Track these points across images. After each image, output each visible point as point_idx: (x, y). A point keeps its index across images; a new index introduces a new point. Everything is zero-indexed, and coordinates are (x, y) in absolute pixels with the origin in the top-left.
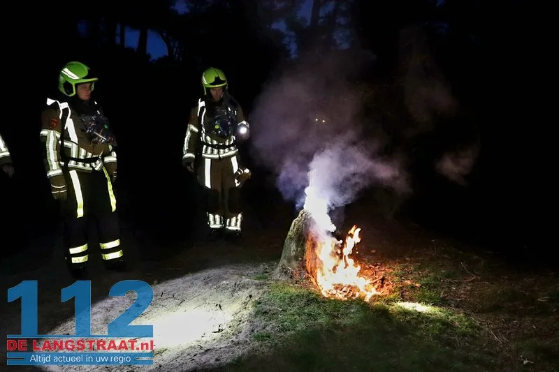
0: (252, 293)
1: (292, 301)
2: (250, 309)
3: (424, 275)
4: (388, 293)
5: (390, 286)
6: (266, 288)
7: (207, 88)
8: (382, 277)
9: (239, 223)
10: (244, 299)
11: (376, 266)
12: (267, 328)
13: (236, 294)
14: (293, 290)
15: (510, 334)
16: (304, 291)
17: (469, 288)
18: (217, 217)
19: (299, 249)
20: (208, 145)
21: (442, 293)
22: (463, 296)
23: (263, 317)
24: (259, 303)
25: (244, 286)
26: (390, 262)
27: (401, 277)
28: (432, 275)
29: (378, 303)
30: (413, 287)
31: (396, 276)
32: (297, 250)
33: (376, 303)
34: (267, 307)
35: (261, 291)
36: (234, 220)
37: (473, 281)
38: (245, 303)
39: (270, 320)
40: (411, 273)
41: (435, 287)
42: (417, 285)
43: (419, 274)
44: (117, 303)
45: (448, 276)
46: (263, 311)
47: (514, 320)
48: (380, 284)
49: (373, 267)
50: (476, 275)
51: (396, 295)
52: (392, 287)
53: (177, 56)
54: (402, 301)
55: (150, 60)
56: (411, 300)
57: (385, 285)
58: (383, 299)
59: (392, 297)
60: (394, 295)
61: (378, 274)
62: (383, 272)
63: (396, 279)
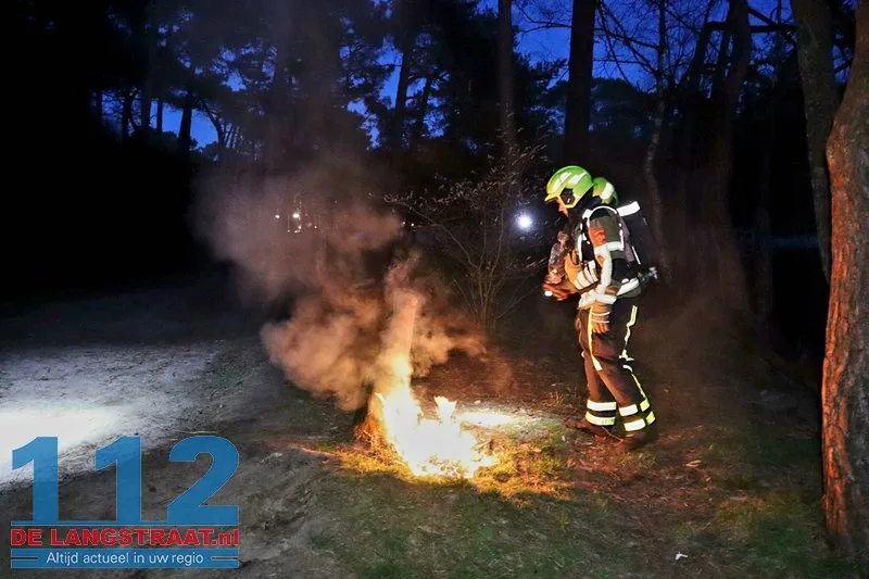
3: (546, 435)
4: (499, 463)
5: (502, 454)
8: (490, 440)
15: (657, 516)
22: (595, 463)
27: (515, 438)
28: (555, 434)
29: (486, 478)
30: (532, 455)
31: (509, 439)
40: (529, 433)
41: (559, 452)
47: (662, 495)
48: (488, 450)
51: (510, 467)
52: (505, 455)
53: (229, 142)
54: (518, 475)
55: (197, 148)
56: (530, 472)
57: (494, 451)
58: (492, 472)
59: (504, 468)
60: (508, 465)
61: (484, 435)
62: (491, 433)
63: (508, 442)
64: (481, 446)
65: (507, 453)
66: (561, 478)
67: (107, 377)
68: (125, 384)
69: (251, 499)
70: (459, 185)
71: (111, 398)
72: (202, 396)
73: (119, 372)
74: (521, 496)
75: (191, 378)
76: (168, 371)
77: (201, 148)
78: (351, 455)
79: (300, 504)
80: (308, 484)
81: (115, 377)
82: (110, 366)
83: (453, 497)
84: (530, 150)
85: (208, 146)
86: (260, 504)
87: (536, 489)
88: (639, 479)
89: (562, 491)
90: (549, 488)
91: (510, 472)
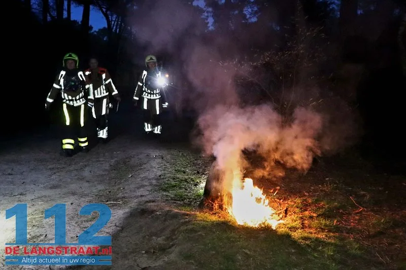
3: (320, 207)
4: (291, 222)
5: (293, 216)
8: (285, 209)
11: (280, 200)
12: (193, 250)
14: (214, 219)
15: (392, 255)
17: (357, 217)
18: (149, 125)
21: (335, 222)
22: (352, 224)
26: (292, 196)
27: (301, 208)
28: (327, 206)
29: (283, 229)
30: (311, 217)
31: (297, 208)
33: (281, 230)
36: (156, 128)
37: (361, 212)
40: (310, 205)
41: (329, 217)
42: (314, 215)
43: (315, 206)
45: (340, 208)
47: (396, 244)
48: (284, 214)
49: (278, 200)
50: (363, 207)
51: (297, 224)
52: (294, 217)
53: (115, 28)
54: (302, 228)
55: (93, 31)
56: (310, 227)
57: (288, 215)
58: (287, 226)
59: (294, 224)
60: (296, 223)
61: (282, 206)
62: (287, 205)
63: (297, 210)
64: (280, 212)
65: (296, 216)
66: (329, 231)
67: (49, 173)
68: (61, 178)
69: (144, 237)
70: (267, 54)
71: (53, 185)
72: (109, 183)
73: (56, 171)
74: (305, 238)
75: (101, 173)
76: (87, 169)
77: (95, 31)
78: (202, 214)
79: (172, 240)
80: (177, 228)
81: (55, 173)
82: (50, 166)
83: (263, 235)
84: (313, 30)
85: (100, 30)
86: (149, 240)
87: (313, 236)
88: (381, 233)
89: (330, 238)
90: (321, 236)
91: (298, 226)
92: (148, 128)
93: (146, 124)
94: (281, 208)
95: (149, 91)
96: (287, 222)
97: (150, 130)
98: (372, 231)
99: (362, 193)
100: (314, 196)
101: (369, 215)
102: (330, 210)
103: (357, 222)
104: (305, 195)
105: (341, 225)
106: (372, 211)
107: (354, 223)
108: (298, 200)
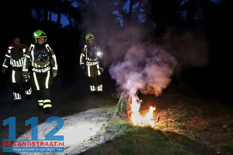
0: (105, 124)
1: (121, 127)
2: (104, 130)
3: (176, 116)
4: (161, 124)
5: (162, 121)
6: (110, 121)
7: (87, 40)
8: (158, 117)
9: (101, 88)
10: (101, 126)
11: (156, 113)
12: (111, 138)
13: (98, 124)
14: (122, 122)
15: (211, 141)
16: (126, 123)
17: (194, 122)
18: (93, 87)
19: (124, 105)
20: (88, 61)
21: (183, 124)
23: (109, 134)
24: (108, 128)
25: (101, 121)
26: (162, 111)
27: (166, 117)
28: (179, 116)
29: (157, 128)
30: (171, 121)
32: (123, 106)
34: (111, 130)
35: (108, 123)
36: (99, 87)
37: (196, 119)
38: (102, 128)
39: (112, 135)
40: (171, 115)
41: (180, 121)
42: (173, 120)
43: (174, 116)
44: (48, 128)
45: (186, 117)
46: (109, 131)
47: (213, 135)
48: (158, 120)
49: (155, 113)
50: (197, 116)
53: (73, 25)
54: (167, 127)
55: (62, 26)
56: (171, 127)
57: (160, 121)
58: (159, 126)
59: (163, 125)
60: (164, 124)
61: (157, 116)
62: (159, 115)
63: (164, 118)
65: (164, 121)
66: (181, 129)
74: (168, 132)
77: (64, 27)
84: (173, 26)
85: (66, 26)
87: (172, 131)
88: (206, 130)
89: (181, 132)
90: (176, 131)
91: (165, 126)
92: (93, 89)
93: (91, 87)
94: (156, 117)
95: (91, 60)
96: (160, 124)
97: (94, 90)
98: (202, 129)
99: (197, 109)
100: (173, 111)
101: (200, 120)
102: (181, 118)
103: (194, 124)
104: (168, 110)
105: (186, 125)
106: (202, 118)
107: (193, 124)
108: (165, 113)
